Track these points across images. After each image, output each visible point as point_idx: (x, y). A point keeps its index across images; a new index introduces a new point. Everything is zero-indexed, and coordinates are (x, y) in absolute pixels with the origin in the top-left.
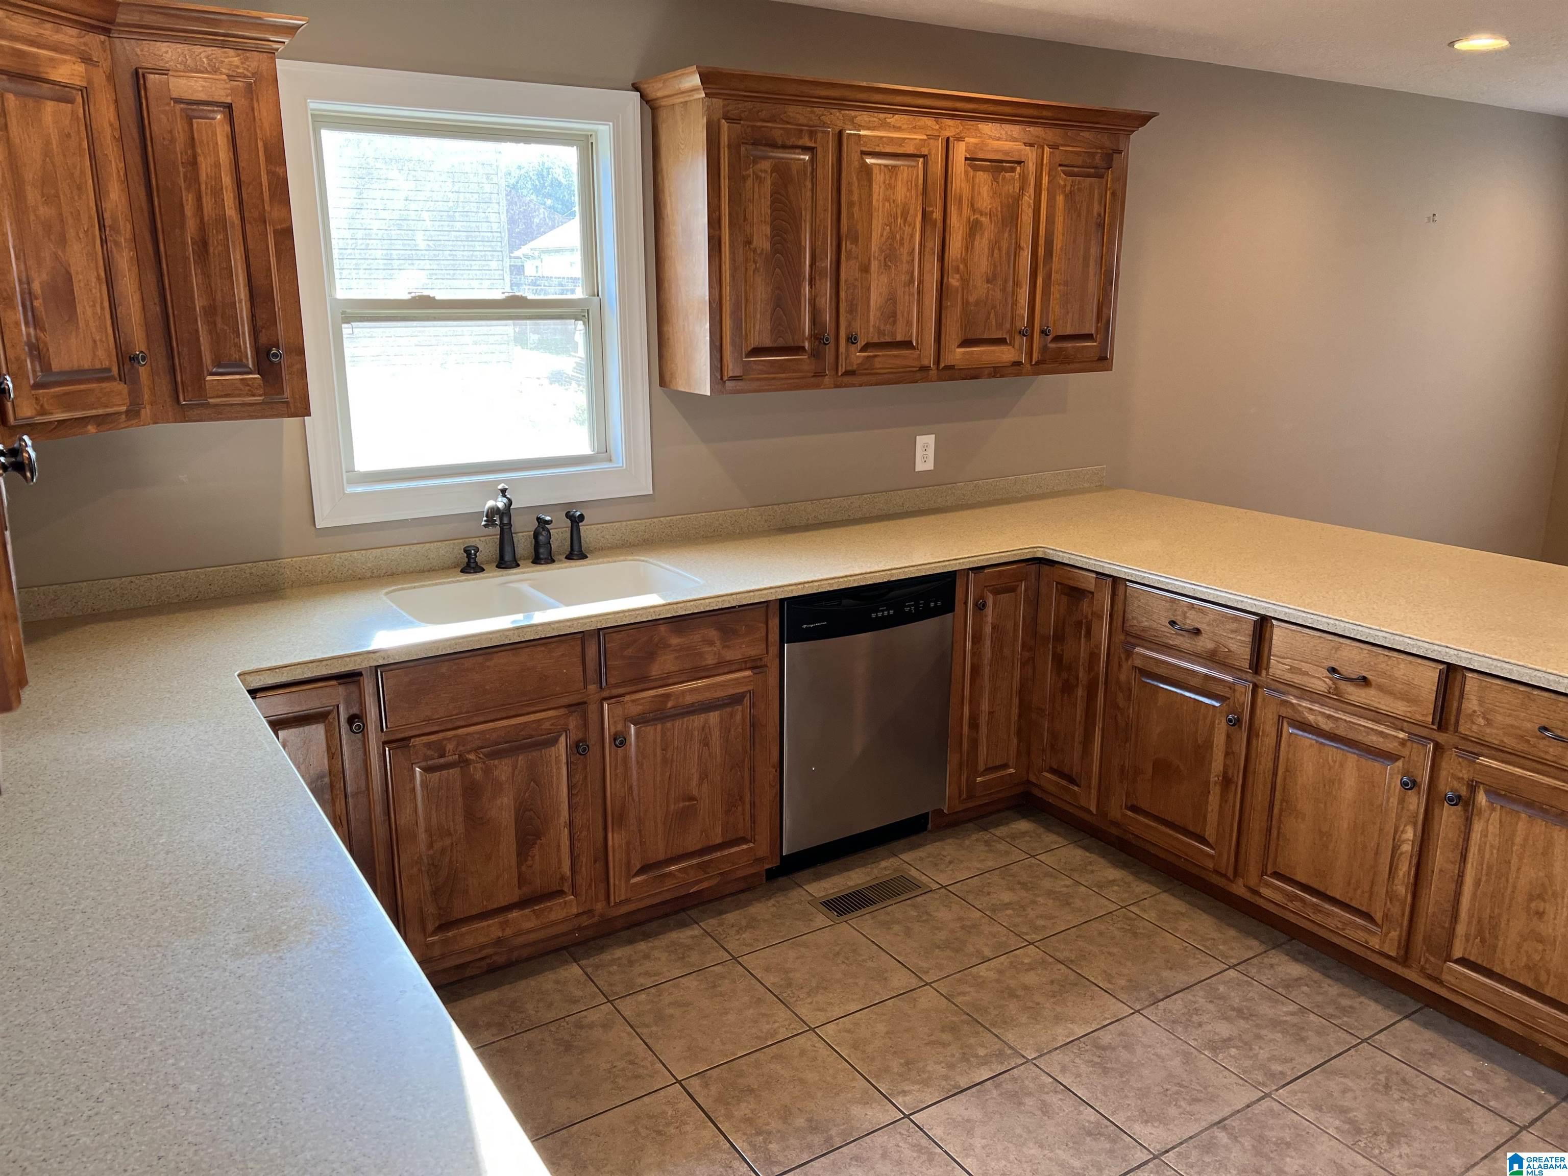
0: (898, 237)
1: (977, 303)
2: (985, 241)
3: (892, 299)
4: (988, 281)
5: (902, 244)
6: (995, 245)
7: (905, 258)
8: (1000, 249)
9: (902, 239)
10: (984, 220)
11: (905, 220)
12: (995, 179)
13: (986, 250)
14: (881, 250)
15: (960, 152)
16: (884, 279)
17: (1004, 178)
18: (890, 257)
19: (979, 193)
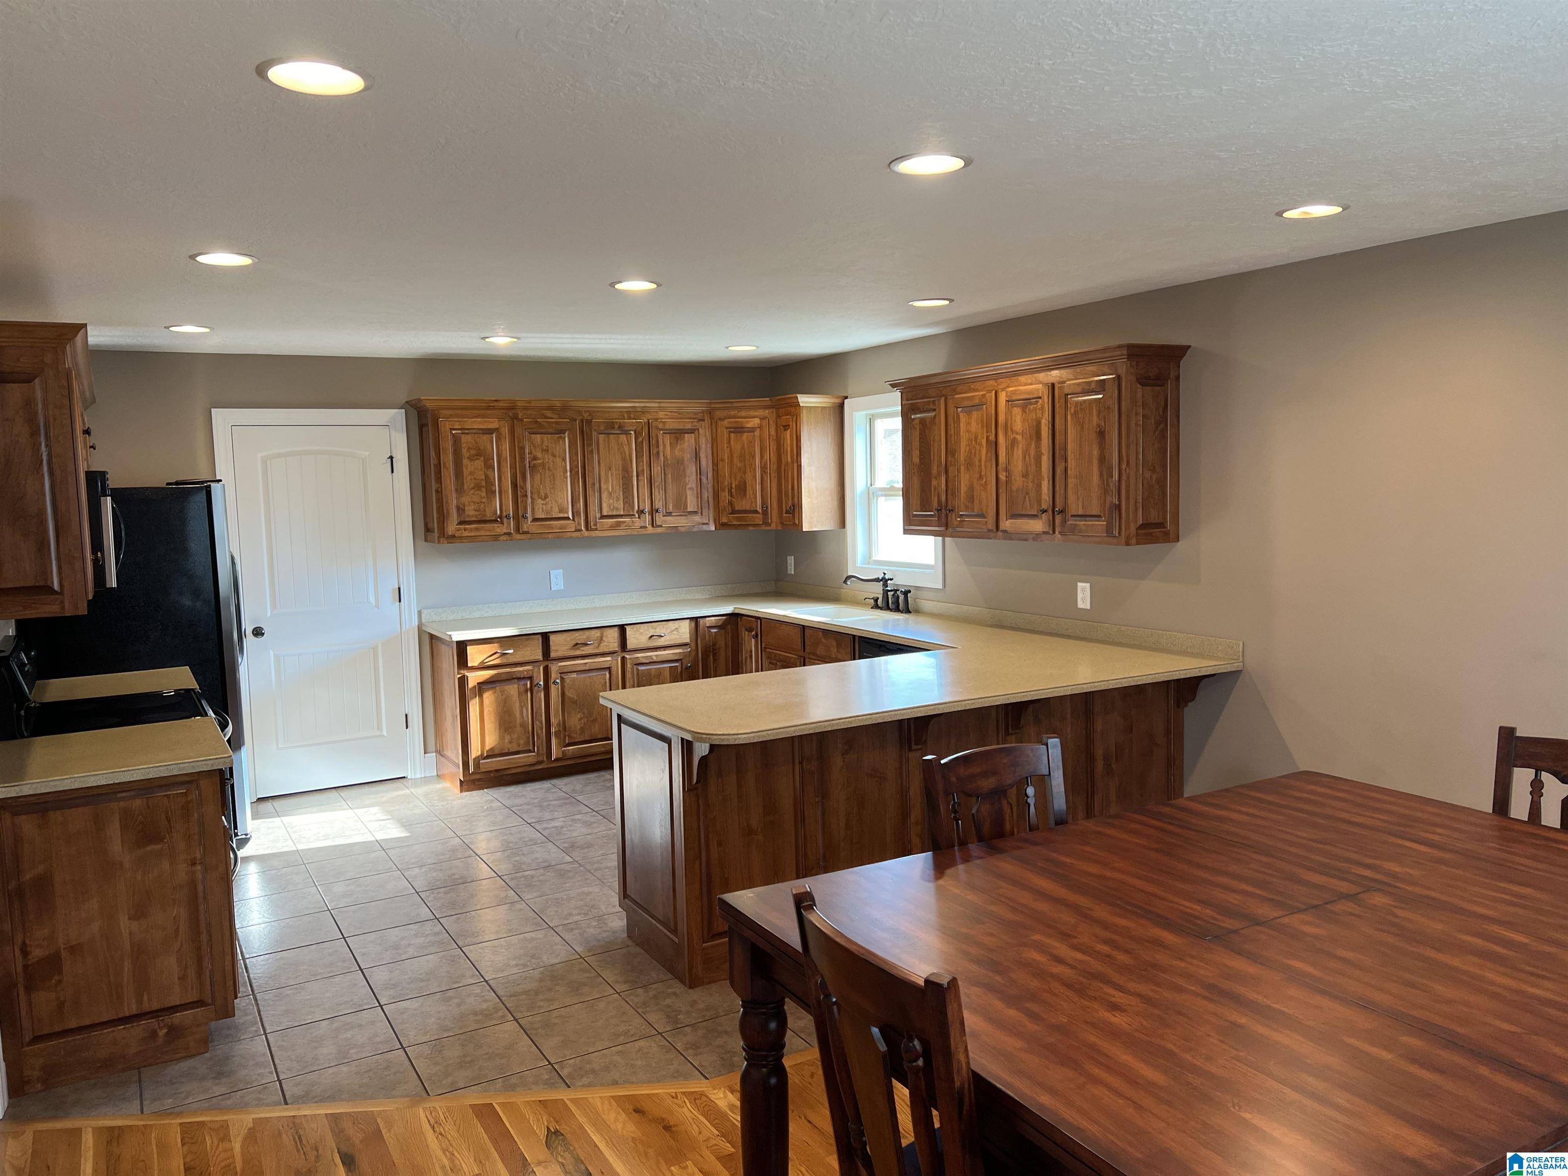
0: (973, 452)
1: (1017, 491)
2: (1020, 451)
3: (971, 488)
4: (1023, 477)
5: (975, 455)
6: (1026, 453)
7: (977, 464)
8: (1029, 455)
9: (975, 453)
10: (1019, 437)
11: (976, 443)
12: (1024, 411)
13: (1021, 456)
14: (965, 460)
15: (1003, 398)
16: (967, 476)
17: (1029, 409)
18: (969, 464)
19: (1015, 421)
